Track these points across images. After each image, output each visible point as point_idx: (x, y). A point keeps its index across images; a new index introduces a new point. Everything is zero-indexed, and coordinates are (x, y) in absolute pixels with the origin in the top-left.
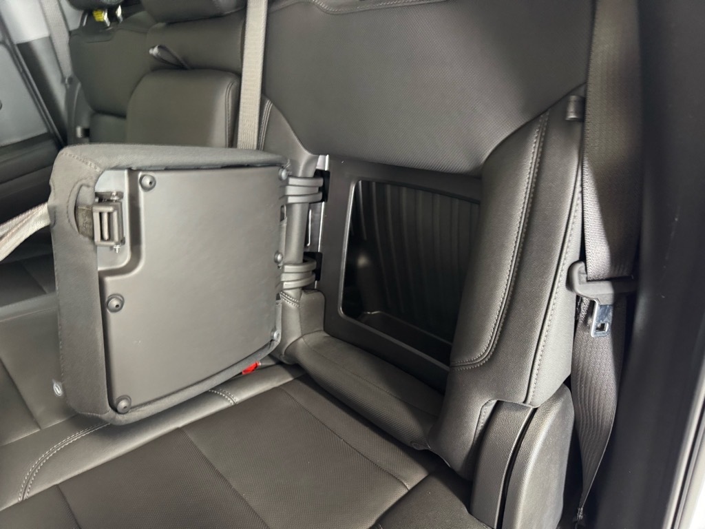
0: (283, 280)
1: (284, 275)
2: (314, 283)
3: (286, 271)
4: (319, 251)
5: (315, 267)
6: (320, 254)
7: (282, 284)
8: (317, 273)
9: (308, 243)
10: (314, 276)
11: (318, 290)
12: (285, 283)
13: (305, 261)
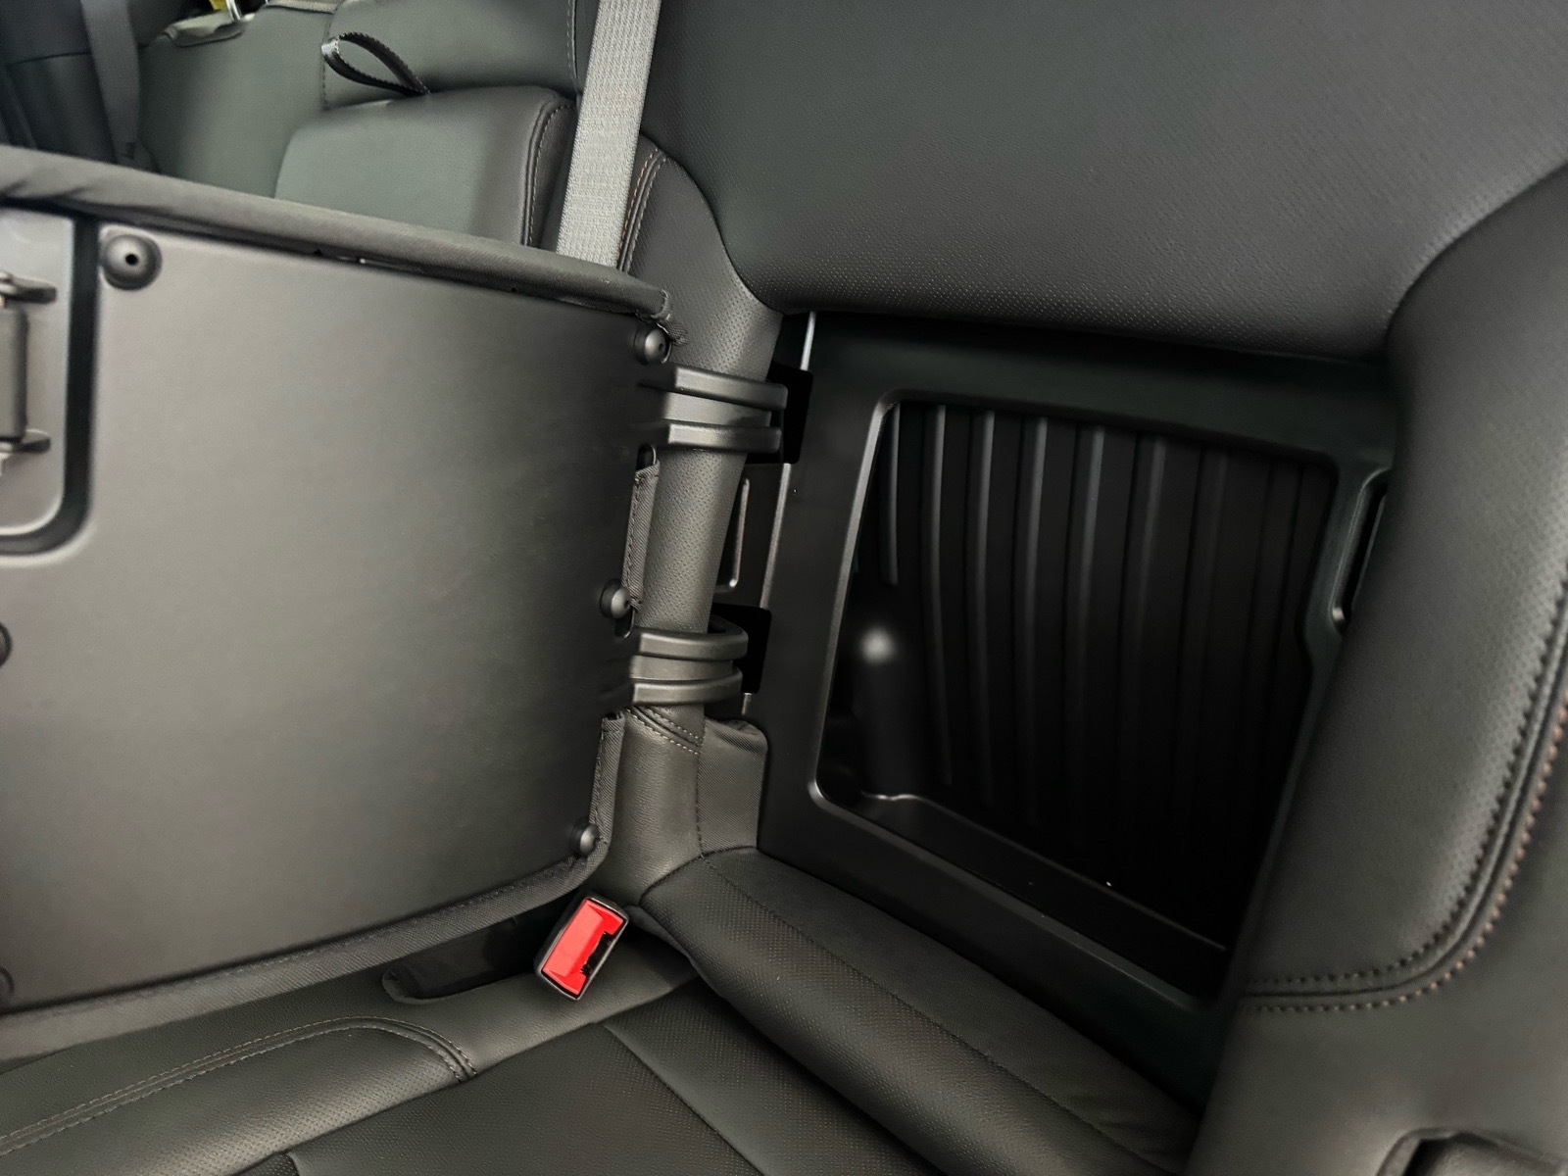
0: (636, 674)
1: (638, 660)
2: (743, 697)
3: (643, 648)
4: (763, 604)
5: (744, 652)
6: (766, 614)
7: (632, 690)
8: (751, 667)
9: (730, 577)
10: (739, 676)
11: (751, 722)
12: (638, 686)
13: (713, 630)
